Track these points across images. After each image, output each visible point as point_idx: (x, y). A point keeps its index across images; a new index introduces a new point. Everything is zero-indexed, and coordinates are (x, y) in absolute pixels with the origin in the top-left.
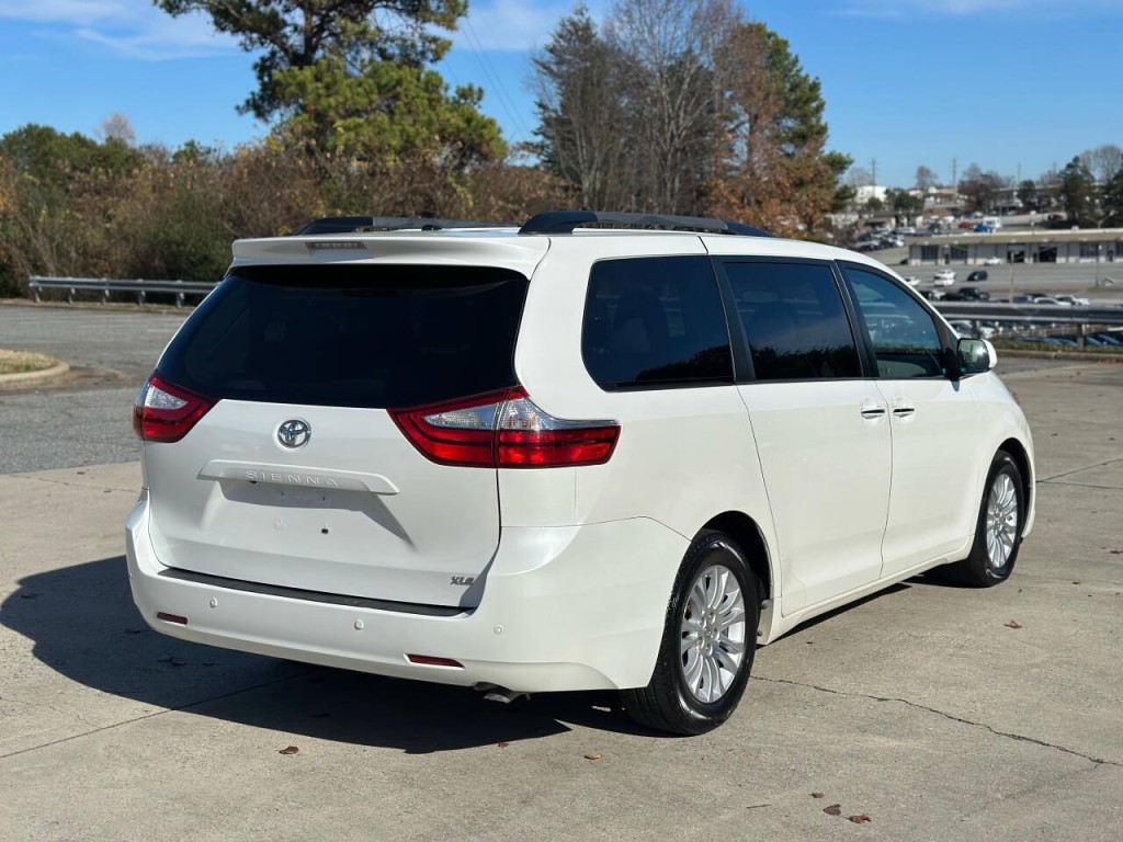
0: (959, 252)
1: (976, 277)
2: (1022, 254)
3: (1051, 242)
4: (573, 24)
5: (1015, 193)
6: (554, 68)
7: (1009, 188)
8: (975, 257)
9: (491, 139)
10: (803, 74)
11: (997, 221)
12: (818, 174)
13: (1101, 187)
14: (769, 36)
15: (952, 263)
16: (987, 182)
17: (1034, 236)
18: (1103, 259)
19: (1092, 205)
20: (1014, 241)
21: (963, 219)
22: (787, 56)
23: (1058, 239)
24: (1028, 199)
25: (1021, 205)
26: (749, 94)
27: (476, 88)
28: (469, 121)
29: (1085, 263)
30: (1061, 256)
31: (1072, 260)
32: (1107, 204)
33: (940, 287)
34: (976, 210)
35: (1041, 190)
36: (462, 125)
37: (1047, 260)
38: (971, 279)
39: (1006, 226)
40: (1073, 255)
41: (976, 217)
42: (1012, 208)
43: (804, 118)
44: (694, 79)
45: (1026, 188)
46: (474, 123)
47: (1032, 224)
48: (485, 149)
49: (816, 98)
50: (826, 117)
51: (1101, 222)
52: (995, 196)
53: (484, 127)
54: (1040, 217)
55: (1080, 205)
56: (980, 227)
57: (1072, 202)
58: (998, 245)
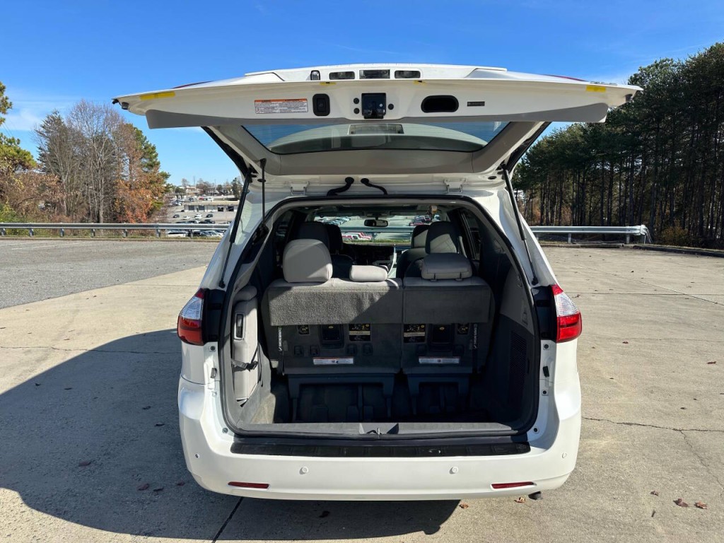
0: (201, 208)
1: (209, 216)
2: (223, 209)
3: (231, 205)
4: (53, 117)
5: (216, 189)
6: (46, 134)
7: (214, 187)
8: (207, 209)
9: (30, 160)
10: (149, 143)
11: (213, 198)
12: (158, 179)
14: (135, 128)
15: (200, 211)
16: (206, 185)
17: (226, 203)
20: (220, 204)
21: (200, 197)
22: (142, 136)
23: (234, 204)
24: (220, 191)
25: (218, 193)
26: (129, 149)
27: (16, 139)
28: (18, 152)
30: (235, 209)
33: (198, 219)
34: (203, 194)
35: (224, 188)
36: (16, 153)
37: (231, 211)
38: (207, 217)
39: (215, 199)
41: (204, 196)
42: (216, 194)
43: (151, 159)
44: (107, 143)
45: (219, 187)
46: (21, 153)
47: (224, 199)
48: (27, 164)
49: (155, 152)
50: (159, 159)
52: (209, 190)
53: (25, 155)
54: (226, 197)
55: (238, 193)
56: (207, 199)
57: (235, 192)
58: (214, 206)
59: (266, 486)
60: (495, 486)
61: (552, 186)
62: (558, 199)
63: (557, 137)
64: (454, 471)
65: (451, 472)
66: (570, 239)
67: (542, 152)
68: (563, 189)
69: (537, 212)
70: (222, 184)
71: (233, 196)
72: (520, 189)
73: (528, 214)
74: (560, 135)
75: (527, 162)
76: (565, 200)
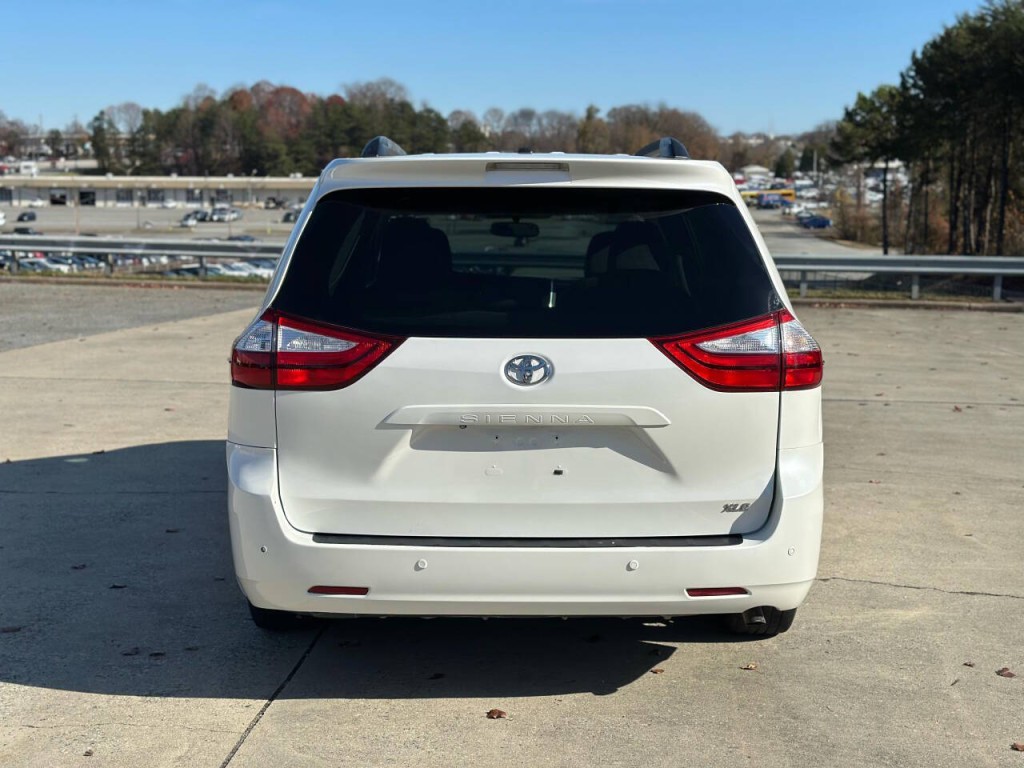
1: (25, 218)
2: (63, 197)
3: (90, 187)
5: (43, 141)
7: (38, 136)
8: (20, 199)
11: (34, 166)
13: (127, 140)
16: (14, 128)
17: (73, 181)
18: (136, 204)
19: (118, 156)
20: (55, 185)
23: (96, 185)
24: (56, 147)
25: (50, 152)
29: (121, 208)
30: (100, 199)
31: (110, 204)
32: (132, 154)
34: (7, 155)
35: (67, 139)
37: (87, 203)
38: (21, 219)
39: (42, 171)
40: (111, 199)
41: (9, 162)
42: (43, 155)
45: (54, 136)
47: (67, 170)
51: (129, 171)
52: (23, 143)
54: (71, 164)
55: (107, 154)
56: (18, 171)
57: (100, 152)
58: (39, 189)
59: (363, 591)
60: (693, 592)
61: (981, 151)
62: (994, 187)
63: (995, 18)
64: (632, 566)
65: (629, 568)
66: (998, 291)
67: (955, 57)
68: (1010, 162)
69: (941, 222)
70: (61, 128)
71: (92, 163)
72: (892, 159)
73: (916, 226)
74: (1003, 14)
75: (915, 86)
76: (1016, 192)
